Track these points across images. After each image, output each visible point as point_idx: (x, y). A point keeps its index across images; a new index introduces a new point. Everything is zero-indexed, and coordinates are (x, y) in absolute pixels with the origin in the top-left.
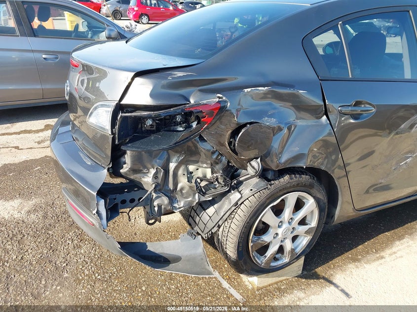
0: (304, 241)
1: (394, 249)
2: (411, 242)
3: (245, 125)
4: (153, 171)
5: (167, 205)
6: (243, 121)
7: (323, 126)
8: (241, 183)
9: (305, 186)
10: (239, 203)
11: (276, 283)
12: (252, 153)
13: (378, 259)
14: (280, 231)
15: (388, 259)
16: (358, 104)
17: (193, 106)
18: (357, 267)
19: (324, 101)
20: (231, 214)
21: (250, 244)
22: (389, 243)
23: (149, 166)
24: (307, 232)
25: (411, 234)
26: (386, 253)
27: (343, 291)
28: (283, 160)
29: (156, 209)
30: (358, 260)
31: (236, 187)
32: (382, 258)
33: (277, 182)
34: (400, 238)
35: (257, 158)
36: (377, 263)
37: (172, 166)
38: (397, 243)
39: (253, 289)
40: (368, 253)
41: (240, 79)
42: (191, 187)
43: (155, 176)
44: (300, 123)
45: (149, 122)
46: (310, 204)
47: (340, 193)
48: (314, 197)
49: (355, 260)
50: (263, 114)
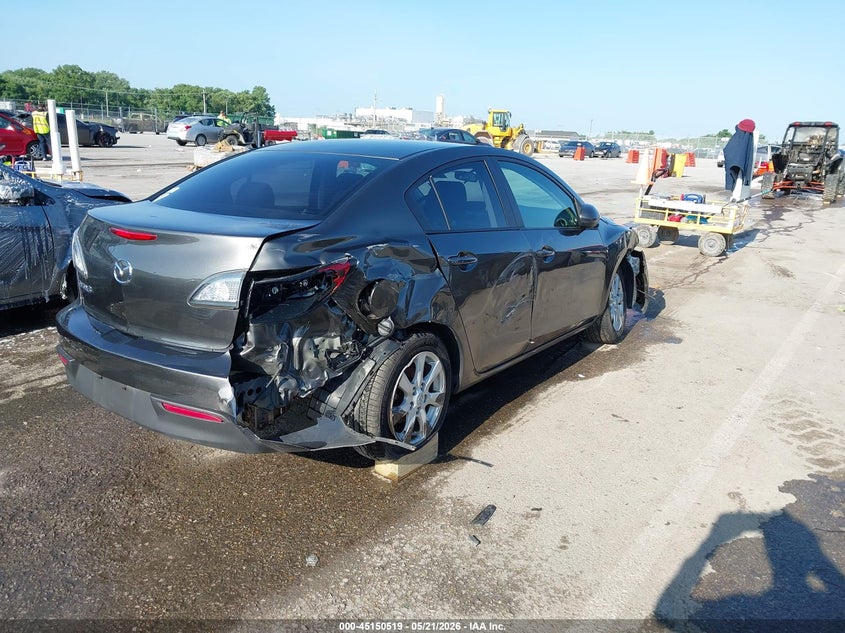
0: (436, 412)
1: (519, 417)
2: (533, 407)
3: (373, 283)
4: (278, 348)
5: (295, 389)
6: (371, 279)
7: (438, 279)
8: (370, 350)
9: (430, 345)
10: (374, 370)
11: (416, 471)
12: (383, 312)
13: (507, 428)
14: (415, 399)
15: (516, 426)
16: (462, 255)
17: (325, 267)
18: (489, 439)
19: (436, 254)
20: (367, 385)
21: (391, 415)
22: (512, 413)
23: (274, 343)
24: (438, 400)
25: (530, 400)
26: (513, 421)
27: (483, 463)
28: (410, 316)
29: (283, 396)
30: (489, 433)
31: (366, 356)
32: (510, 425)
33: (407, 342)
34: (522, 405)
35: (387, 317)
36: (507, 431)
37: (296, 341)
38: (520, 410)
39: (393, 482)
40: (495, 425)
41: (359, 238)
42: (319, 364)
43: (281, 355)
44: (417, 278)
45: (276, 290)
46: (437, 365)
47: (460, 351)
48: (440, 359)
49: (485, 433)
50: (386, 270)
